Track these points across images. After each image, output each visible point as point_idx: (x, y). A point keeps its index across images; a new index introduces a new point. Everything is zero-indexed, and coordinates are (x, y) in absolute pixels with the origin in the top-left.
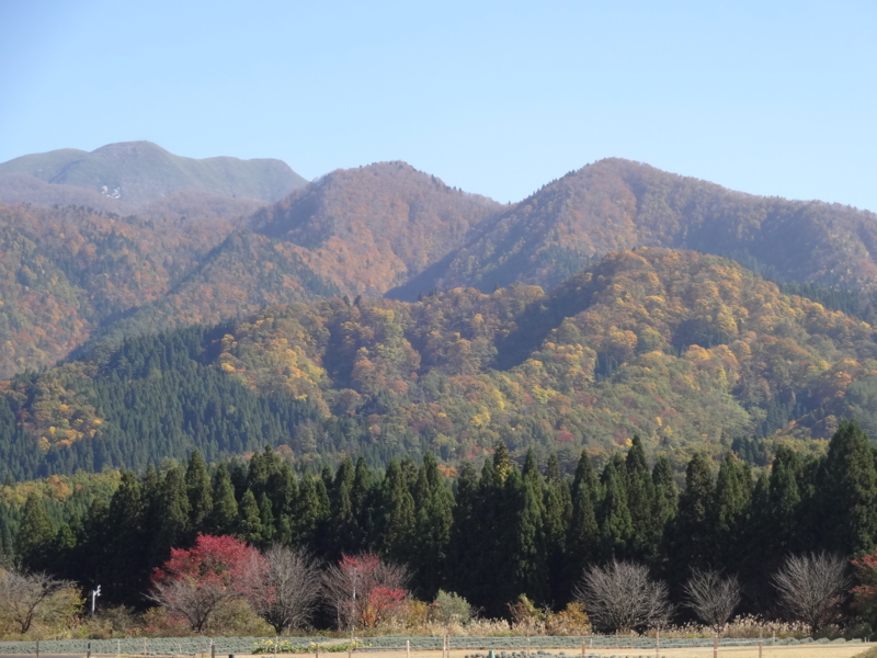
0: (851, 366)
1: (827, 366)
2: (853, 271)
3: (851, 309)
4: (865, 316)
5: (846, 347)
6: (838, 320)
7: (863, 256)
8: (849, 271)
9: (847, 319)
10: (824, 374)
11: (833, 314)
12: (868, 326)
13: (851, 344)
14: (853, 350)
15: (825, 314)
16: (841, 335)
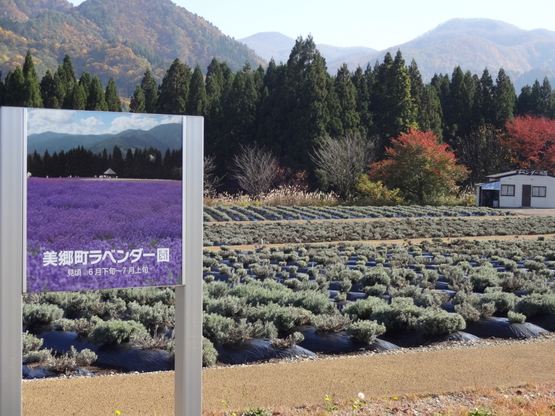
0: (20, 59)
1: (7, 59)
2: (8, 13)
3: (15, 30)
4: (22, 34)
5: (14, 50)
6: (9, 35)
7: (13, 6)
8: (6, 13)
9: (14, 35)
10: (6, 63)
11: (7, 32)
12: (25, 39)
13: (17, 48)
14: (18, 52)
15: (3, 32)
16: (11, 43)
